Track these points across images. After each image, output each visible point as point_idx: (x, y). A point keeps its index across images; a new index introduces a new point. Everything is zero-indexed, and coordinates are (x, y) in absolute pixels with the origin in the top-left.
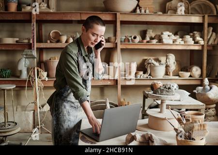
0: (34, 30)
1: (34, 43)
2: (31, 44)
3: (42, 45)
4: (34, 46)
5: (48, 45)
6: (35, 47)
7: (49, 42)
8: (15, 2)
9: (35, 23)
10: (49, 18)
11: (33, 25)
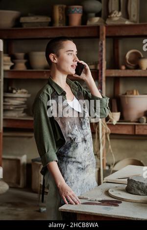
0: (102, 51)
1: (101, 69)
2: (98, 70)
3: (114, 73)
4: (101, 75)
5: (123, 72)
6: (104, 75)
7: (123, 67)
8: (78, 12)
9: (104, 42)
10: (124, 33)
11: (102, 44)
